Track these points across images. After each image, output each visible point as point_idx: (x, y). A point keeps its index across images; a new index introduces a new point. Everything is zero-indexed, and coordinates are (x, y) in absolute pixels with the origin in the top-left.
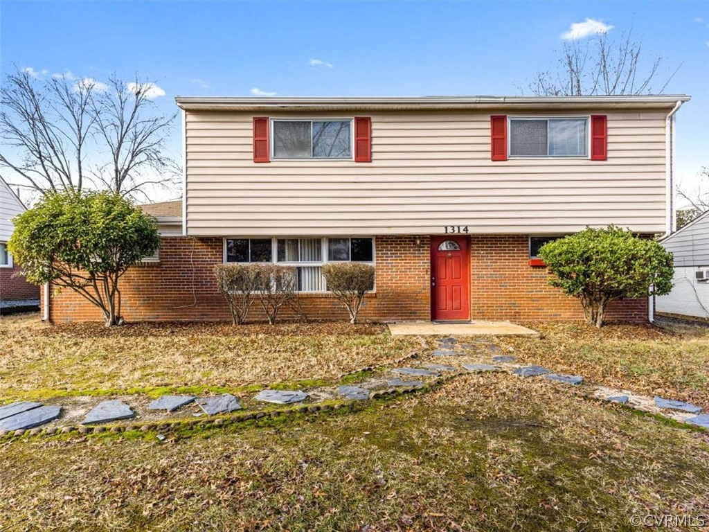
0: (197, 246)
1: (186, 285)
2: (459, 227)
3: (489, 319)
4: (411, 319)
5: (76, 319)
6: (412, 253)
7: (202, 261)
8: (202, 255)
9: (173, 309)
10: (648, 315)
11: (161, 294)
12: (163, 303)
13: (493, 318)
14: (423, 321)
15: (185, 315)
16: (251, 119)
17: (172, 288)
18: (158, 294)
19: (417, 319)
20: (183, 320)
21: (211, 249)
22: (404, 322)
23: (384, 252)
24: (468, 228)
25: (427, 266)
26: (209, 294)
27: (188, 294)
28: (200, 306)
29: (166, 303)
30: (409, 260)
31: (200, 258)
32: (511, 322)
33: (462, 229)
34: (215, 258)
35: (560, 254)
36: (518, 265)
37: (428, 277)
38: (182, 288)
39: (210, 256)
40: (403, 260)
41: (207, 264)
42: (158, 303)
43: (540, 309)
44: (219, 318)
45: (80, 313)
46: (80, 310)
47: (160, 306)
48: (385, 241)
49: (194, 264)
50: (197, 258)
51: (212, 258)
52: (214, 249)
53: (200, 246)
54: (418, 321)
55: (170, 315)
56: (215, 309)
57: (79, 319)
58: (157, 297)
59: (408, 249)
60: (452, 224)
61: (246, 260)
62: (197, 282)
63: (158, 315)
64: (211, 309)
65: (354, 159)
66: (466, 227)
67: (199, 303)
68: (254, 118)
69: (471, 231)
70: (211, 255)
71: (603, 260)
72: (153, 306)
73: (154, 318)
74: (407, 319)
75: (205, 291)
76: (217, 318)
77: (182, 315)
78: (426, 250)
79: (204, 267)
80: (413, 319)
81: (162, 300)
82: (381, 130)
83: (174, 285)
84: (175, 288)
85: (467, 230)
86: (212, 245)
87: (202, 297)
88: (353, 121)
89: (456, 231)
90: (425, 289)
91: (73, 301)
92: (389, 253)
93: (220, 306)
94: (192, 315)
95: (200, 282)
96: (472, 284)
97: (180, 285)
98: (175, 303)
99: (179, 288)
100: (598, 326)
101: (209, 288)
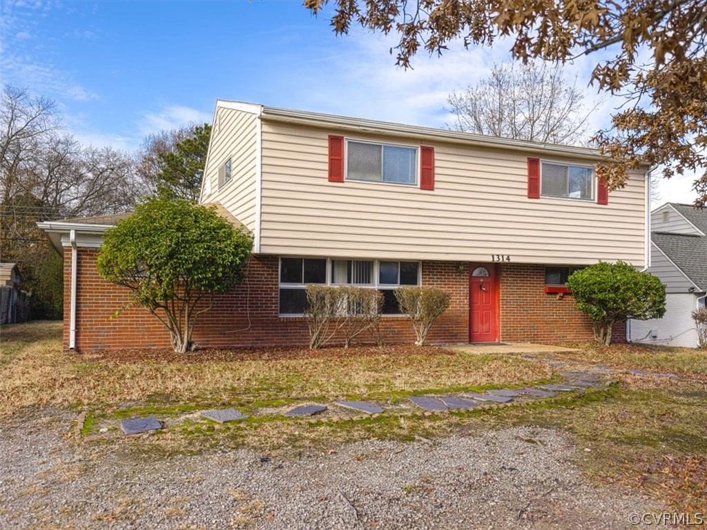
0: (253, 264)
1: (239, 307)
2: (503, 256)
3: (515, 340)
4: (453, 342)
5: (109, 346)
6: (454, 279)
7: (257, 281)
8: (258, 274)
9: (225, 334)
10: (625, 336)
11: (212, 317)
12: (214, 327)
13: (517, 340)
14: (462, 344)
15: (238, 340)
16: (326, 136)
17: (224, 310)
18: (208, 317)
19: (457, 342)
20: (236, 346)
21: (267, 268)
22: (447, 344)
23: (431, 276)
24: (510, 257)
25: (466, 291)
26: (265, 317)
27: (242, 317)
28: (255, 330)
29: (218, 327)
30: (452, 285)
31: (255, 278)
32: (531, 343)
33: (505, 257)
34: (271, 278)
35: (595, 284)
36: (536, 291)
37: (466, 301)
38: (235, 310)
39: (266, 276)
40: (446, 284)
41: (264, 285)
42: (208, 327)
43: (552, 332)
44: (274, 343)
45: (114, 339)
46: (114, 335)
47: (210, 331)
48: (431, 266)
49: (250, 284)
50: (252, 278)
51: (268, 278)
52: (270, 268)
53: (256, 264)
54: (459, 344)
55: (222, 340)
56: (270, 333)
57: (113, 346)
58: (207, 320)
59: (450, 274)
60: (498, 254)
61: (299, 281)
62: (252, 304)
63: (208, 341)
64: (266, 333)
65: (419, 186)
66: (508, 257)
67: (254, 327)
68: (329, 136)
69: (513, 260)
70: (267, 274)
71: (628, 289)
72: (202, 331)
73: (204, 344)
74: (450, 342)
75: (259, 313)
76: (272, 343)
77: (235, 340)
78: (465, 276)
79: (259, 288)
80: (454, 342)
81: (212, 324)
82: (443, 162)
83: (227, 307)
84: (228, 310)
85: (509, 259)
86: (268, 264)
87: (257, 320)
88: (420, 149)
89: (501, 260)
90: (464, 313)
91: (106, 324)
92: (435, 277)
93: (275, 330)
94: (245, 340)
95: (254, 304)
96: (501, 309)
97: (233, 307)
98: (227, 327)
99: (231, 310)
100: (607, 344)
101: (264, 310)
